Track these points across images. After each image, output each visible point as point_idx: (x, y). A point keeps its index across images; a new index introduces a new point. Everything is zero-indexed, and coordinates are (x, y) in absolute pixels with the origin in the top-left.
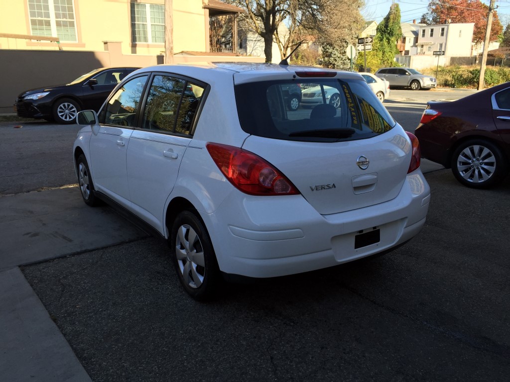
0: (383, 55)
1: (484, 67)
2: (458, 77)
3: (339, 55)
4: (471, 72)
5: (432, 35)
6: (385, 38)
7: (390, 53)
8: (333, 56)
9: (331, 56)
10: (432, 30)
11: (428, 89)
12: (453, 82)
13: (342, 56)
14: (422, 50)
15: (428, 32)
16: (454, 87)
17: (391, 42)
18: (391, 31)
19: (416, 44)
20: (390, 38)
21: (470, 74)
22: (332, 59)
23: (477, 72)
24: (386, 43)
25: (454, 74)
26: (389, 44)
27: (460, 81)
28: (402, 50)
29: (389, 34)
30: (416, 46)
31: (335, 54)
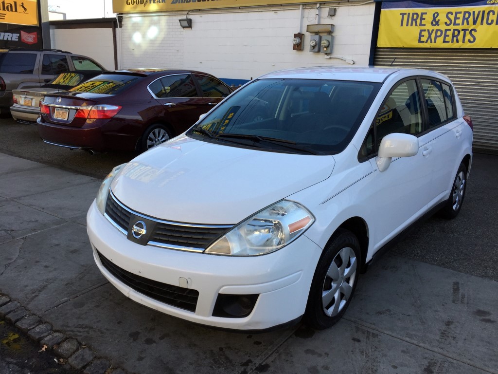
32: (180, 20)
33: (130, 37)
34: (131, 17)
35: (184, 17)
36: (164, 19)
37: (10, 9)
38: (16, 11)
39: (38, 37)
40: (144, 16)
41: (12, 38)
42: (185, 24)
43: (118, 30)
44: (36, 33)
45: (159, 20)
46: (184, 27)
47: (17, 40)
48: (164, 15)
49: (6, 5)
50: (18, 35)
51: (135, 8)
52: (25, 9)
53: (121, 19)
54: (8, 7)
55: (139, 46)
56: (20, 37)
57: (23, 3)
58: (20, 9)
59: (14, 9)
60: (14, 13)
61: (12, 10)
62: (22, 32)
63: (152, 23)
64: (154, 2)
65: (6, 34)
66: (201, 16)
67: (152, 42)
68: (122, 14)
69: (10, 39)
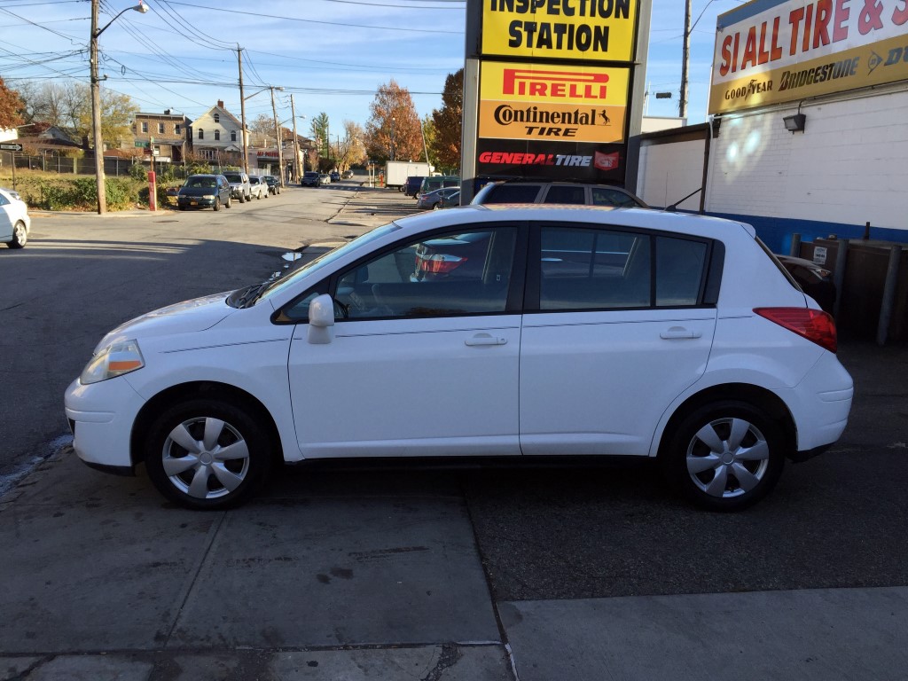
1: (102, 176)
2: (52, 191)
4: (76, 184)
12: (44, 200)
16: (48, 209)
21: (74, 187)
23: (86, 184)
25: (44, 186)
27: (57, 198)
32: (785, 119)
33: (724, 153)
34: (730, 119)
35: (795, 113)
36: (769, 120)
37: (584, 122)
38: (593, 123)
39: (619, 160)
40: (747, 116)
41: (580, 163)
42: (792, 124)
43: (713, 141)
44: (617, 153)
45: (763, 121)
46: (794, 131)
47: (588, 165)
48: (771, 112)
49: (579, 116)
50: (591, 157)
51: (733, 103)
52: (606, 119)
53: (717, 124)
54: (582, 118)
55: (733, 166)
56: (593, 161)
57: (604, 111)
58: (599, 120)
59: (590, 121)
60: (589, 127)
61: (587, 123)
62: (597, 154)
63: (755, 126)
64: (758, 92)
65: (574, 157)
66: (819, 109)
67: (750, 157)
68: (721, 114)
69: (577, 164)
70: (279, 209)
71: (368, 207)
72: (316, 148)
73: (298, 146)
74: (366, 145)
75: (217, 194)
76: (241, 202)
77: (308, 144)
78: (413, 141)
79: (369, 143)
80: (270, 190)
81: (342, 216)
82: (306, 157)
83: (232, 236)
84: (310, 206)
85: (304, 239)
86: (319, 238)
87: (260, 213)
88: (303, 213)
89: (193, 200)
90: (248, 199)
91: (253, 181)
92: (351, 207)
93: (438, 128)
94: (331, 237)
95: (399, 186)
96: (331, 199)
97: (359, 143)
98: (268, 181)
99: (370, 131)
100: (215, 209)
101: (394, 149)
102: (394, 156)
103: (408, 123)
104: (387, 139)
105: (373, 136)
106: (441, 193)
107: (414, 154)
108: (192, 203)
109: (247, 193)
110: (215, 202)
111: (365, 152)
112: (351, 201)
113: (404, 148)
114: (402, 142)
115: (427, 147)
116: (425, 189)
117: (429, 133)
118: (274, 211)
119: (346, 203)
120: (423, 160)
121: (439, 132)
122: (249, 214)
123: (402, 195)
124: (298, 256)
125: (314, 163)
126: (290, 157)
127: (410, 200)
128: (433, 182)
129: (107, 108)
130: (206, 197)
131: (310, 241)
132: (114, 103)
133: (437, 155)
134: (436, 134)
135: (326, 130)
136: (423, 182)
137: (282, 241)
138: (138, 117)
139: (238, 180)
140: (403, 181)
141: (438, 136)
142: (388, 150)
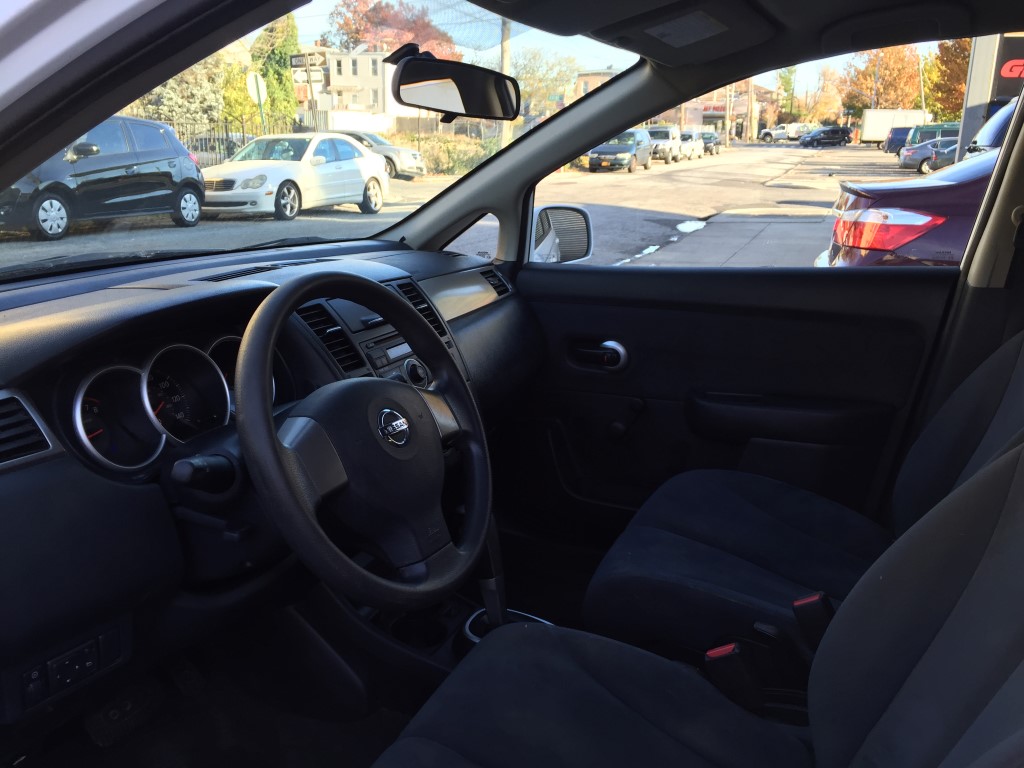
0: (272, 106)
2: (458, 155)
3: (180, 101)
5: (355, 72)
6: (271, 71)
7: (285, 103)
8: (165, 101)
9: (162, 104)
10: (354, 63)
11: (409, 178)
12: (451, 164)
13: (186, 103)
14: (340, 101)
15: (347, 66)
17: (284, 78)
18: (281, 58)
19: (329, 88)
20: (282, 72)
21: (480, 149)
22: (166, 109)
23: (492, 145)
24: (275, 82)
25: (450, 148)
26: (280, 83)
28: (302, 99)
29: (278, 62)
30: (329, 93)
31: (171, 99)
70: (708, 170)
71: (827, 167)
72: (777, 100)
73: (754, 97)
74: (840, 92)
75: (634, 152)
76: (667, 163)
77: (769, 96)
78: (906, 84)
79: (847, 89)
80: (707, 149)
81: (788, 178)
82: (763, 112)
83: (626, 199)
84: (750, 166)
85: (720, 205)
86: (740, 203)
87: (682, 174)
88: (736, 174)
89: (603, 160)
90: (675, 159)
91: (685, 138)
92: (805, 167)
93: (944, 62)
94: (758, 202)
95: (879, 143)
96: (782, 159)
97: (832, 91)
98: (704, 139)
99: (849, 73)
100: (630, 171)
101: (878, 94)
102: (877, 103)
103: (902, 60)
104: (870, 83)
105: (851, 80)
106: (935, 145)
107: (906, 101)
108: (604, 164)
109: (675, 152)
110: (630, 163)
111: (840, 103)
112: (808, 160)
113: (892, 92)
114: (890, 85)
115: (925, 90)
116: (913, 142)
117: (930, 72)
118: (701, 172)
119: (800, 163)
120: (917, 107)
121: (944, 68)
122: (668, 176)
123: (881, 153)
124: (701, 225)
125: (771, 118)
126: (743, 110)
127: (891, 158)
128: (926, 133)
129: (551, 69)
130: (620, 156)
131: (727, 206)
132: (560, 64)
133: (938, 99)
134: (940, 70)
135: (792, 77)
136: (911, 132)
137: (688, 206)
138: (580, 75)
139: (665, 135)
140: (884, 135)
141: (943, 74)
142: (868, 96)
